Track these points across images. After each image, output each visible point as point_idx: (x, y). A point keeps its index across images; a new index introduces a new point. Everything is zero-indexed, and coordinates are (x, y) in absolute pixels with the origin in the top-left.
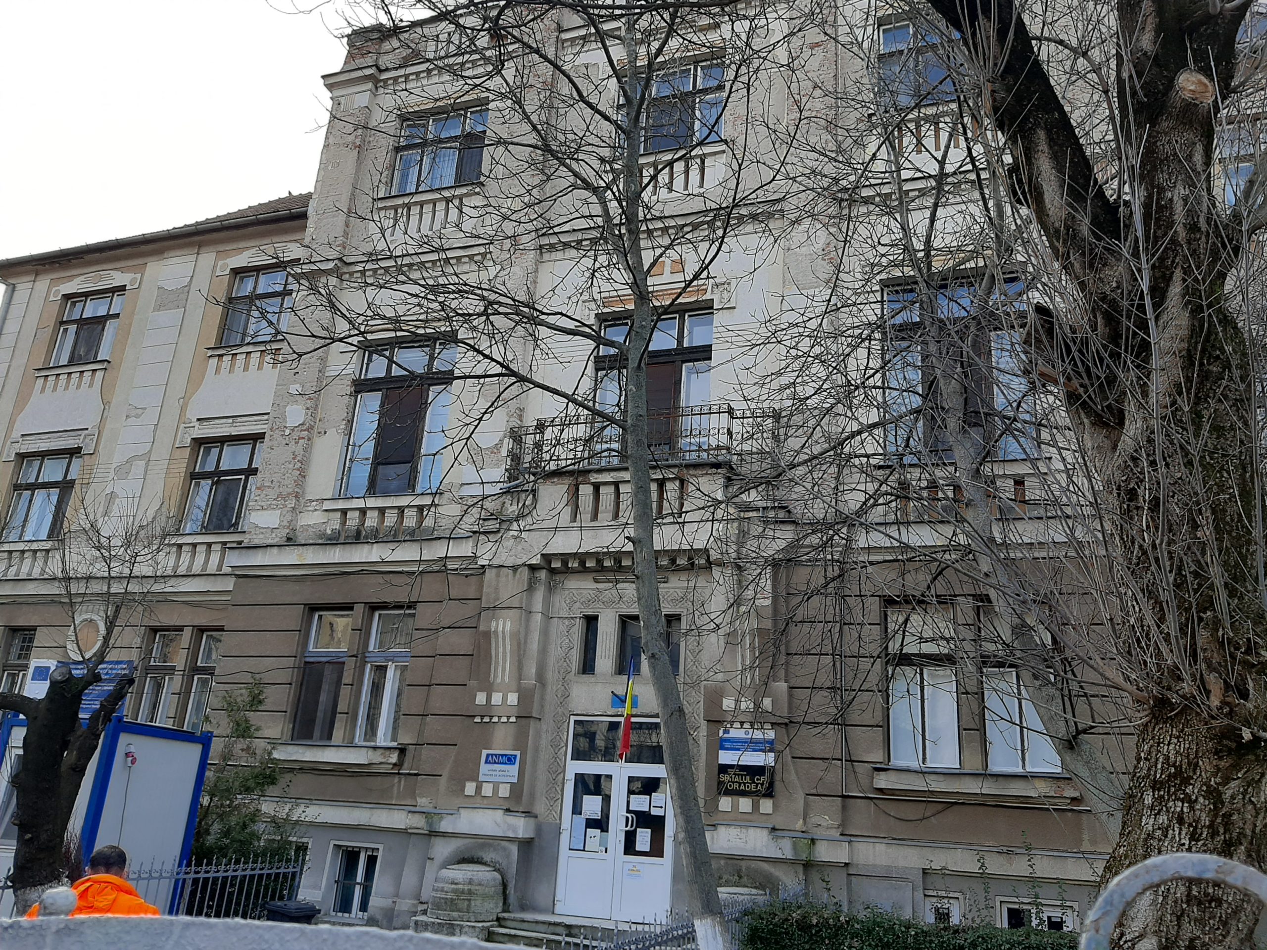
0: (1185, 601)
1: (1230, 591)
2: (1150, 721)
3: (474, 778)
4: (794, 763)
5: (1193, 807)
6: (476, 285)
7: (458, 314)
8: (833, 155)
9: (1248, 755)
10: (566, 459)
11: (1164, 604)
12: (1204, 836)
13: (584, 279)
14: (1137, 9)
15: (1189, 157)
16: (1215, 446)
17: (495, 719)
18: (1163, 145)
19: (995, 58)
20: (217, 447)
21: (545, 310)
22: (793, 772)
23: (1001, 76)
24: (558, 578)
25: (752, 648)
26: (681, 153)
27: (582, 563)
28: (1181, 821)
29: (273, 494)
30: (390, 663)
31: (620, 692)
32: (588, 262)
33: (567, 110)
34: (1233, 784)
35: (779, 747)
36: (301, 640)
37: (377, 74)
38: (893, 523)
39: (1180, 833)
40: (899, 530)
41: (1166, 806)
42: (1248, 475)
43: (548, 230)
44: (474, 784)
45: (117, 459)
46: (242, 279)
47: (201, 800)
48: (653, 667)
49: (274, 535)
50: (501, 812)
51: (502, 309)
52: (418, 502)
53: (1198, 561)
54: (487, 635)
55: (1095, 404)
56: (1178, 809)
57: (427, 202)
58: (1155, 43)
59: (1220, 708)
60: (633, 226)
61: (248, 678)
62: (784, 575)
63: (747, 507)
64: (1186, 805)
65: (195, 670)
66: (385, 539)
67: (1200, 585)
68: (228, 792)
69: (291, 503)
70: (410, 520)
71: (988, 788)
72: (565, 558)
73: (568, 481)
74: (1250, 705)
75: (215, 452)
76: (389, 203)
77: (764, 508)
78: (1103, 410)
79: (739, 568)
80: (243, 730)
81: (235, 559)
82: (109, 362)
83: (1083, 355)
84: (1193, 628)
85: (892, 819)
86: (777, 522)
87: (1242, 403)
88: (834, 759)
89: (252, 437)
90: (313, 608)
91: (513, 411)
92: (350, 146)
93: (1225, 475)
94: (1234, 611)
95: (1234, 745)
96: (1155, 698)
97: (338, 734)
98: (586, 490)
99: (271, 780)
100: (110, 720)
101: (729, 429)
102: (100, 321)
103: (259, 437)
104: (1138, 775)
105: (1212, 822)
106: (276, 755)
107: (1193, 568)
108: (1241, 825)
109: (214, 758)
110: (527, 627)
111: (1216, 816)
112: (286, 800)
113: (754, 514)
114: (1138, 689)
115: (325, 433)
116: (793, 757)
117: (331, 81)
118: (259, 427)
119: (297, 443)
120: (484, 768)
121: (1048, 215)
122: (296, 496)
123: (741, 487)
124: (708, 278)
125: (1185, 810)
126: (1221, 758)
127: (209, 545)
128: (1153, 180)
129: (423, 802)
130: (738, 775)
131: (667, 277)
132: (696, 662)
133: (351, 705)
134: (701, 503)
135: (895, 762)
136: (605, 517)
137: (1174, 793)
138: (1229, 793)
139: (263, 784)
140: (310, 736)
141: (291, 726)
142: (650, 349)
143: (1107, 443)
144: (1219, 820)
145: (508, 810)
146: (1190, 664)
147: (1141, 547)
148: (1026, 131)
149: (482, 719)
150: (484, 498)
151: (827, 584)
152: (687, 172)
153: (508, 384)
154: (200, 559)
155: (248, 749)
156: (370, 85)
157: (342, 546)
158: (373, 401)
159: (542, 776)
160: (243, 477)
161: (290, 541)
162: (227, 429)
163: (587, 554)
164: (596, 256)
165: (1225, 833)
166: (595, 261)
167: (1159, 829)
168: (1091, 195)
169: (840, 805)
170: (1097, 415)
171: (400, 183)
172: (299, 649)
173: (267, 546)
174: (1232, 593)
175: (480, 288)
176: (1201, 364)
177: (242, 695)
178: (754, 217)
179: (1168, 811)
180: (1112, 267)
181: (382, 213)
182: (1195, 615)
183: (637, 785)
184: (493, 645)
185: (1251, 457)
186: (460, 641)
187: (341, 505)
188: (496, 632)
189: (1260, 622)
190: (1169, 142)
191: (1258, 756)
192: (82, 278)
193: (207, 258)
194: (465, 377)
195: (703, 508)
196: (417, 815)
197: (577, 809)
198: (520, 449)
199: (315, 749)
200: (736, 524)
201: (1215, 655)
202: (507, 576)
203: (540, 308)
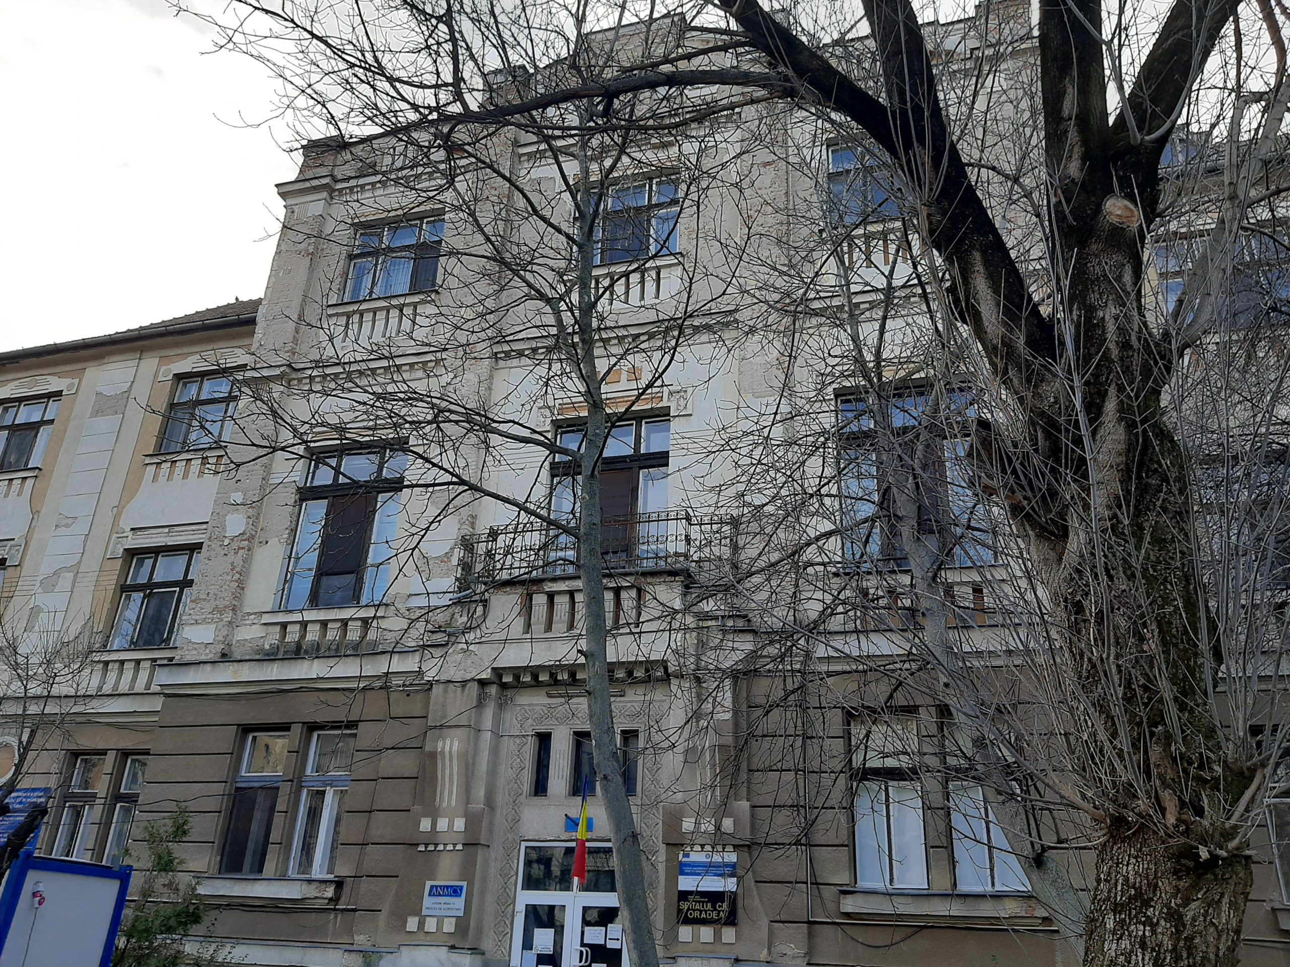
0: (1136, 715)
1: (1179, 705)
2: (1108, 841)
3: (417, 912)
4: (757, 887)
5: (1155, 931)
6: (425, 393)
7: (407, 422)
8: (785, 269)
9: (1207, 874)
10: (520, 568)
11: (1116, 719)
12: (1168, 961)
13: (539, 387)
14: (1064, 139)
15: (1119, 278)
16: (1158, 558)
17: (441, 847)
18: (1093, 266)
19: (931, 184)
20: (151, 558)
21: (496, 418)
22: (757, 897)
23: (937, 200)
24: (509, 693)
25: (713, 766)
26: (635, 266)
27: (535, 677)
28: (1143, 945)
29: (208, 607)
30: (328, 788)
31: (573, 814)
32: (542, 370)
33: (520, 223)
34: (1193, 905)
35: (741, 872)
36: (233, 763)
37: (332, 184)
38: (853, 632)
39: (1143, 959)
40: (858, 639)
41: (1127, 930)
42: (1192, 587)
43: (501, 338)
44: (417, 919)
45: (45, 570)
46: (185, 384)
47: (116, 942)
48: (605, 789)
49: (207, 651)
50: (445, 949)
51: (453, 417)
52: (363, 614)
53: (1147, 675)
54: (433, 756)
55: (1039, 516)
56: (1140, 933)
57: (381, 309)
58: (1082, 170)
59: (1176, 826)
60: (586, 337)
61: (173, 806)
62: (745, 686)
63: (706, 616)
64: (1148, 928)
65: (118, 797)
66: (327, 654)
67: (1150, 699)
68: (147, 933)
69: (228, 616)
70: (354, 634)
71: (956, 909)
72: (517, 672)
73: (520, 590)
74: (1206, 823)
75: (148, 563)
76: (341, 310)
77: (723, 617)
78: (1047, 523)
79: (698, 680)
80: (165, 864)
81: (164, 677)
82: (40, 469)
83: (1025, 468)
84: (1145, 742)
85: (860, 945)
86: (735, 631)
87: (1182, 515)
88: (797, 882)
89: (190, 547)
90: (246, 729)
91: (465, 518)
92: (302, 253)
93: (1169, 587)
94: (1185, 725)
95: (1191, 864)
96: (1111, 815)
97: (270, 867)
98: (540, 600)
99: (195, 918)
100: (17, 856)
101: (686, 536)
102: (34, 427)
103: (197, 547)
104: (1098, 897)
105: (1175, 947)
106: (201, 890)
107: (1142, 681)
108: (1204, 949)
109: (133, 894)
110: (476, 745)
111: (1178, 939)
112: (210, 940)
113: (713, 623)
114: (1094, 807)
115: (267, 542)
116: (757, 882)
117: (285, 190)
118: (196, 536)
119: (236, 553)
120: (428, 901)
121: (986, 332)
122: (233, 609)
123: (699, 596)
124: (662, 386)
125: (1147, 934)
126: (1180, 878)
127: (138, 662)
128: (1085, 300)
129: (361, 940)
130: (699, 902)
131: (624, 384)
132: (655, 780)
133: (285, 835)
134: (657, 614)
135: (862, 884)
136: (560, 626)
137: (1136, 916)
138: (1190, 915)
139: (186, 924)
140: (239, 869)
141: (219, 858)
142: (604, 455)
143: (1052, 555)
144: (1182, 943)
145: (453, 947)
146: (1144, 781)
147: (1090, 660)
148: (963, 253)
149: (426, 848)
150: (431, 609)
151: (786, 697)
152: (642, 282)
153: (458, 492)
154: (128, 675)
155: (169, 885)
156: (324, 194)
157: (280, 662)
158: (318, 509)
159: (490, 906)
160: (178, 589)
161: (225, 657)
162: (163, 539)
163: (541, 667)
164: (550, 364)
165: (1188, 958)
166: (550, 369)
167: (1122, 954)
168: (1024, 314)
169: (806, 932)
170: (1042, 528)
171: (354, 290)
172: (231, 774)
173: (200, 663)
174: (1182, 707)
175: (429, 397)
176: (1139, 477)
177: (166, 826)
178: (708, 328)
179: (1130, 935)
180: (1050, 382)
181: (333, 320)
182: (1147, 730)
183: (593, 916)
184: (439, 767)
185: (1193, 569)
186: (405, 763)
187: (281, 618)
188: (442, 752)
189: (1212, 736)
190: (1099, 263)
191: (1216, 876)
192: (17, 383)
193: (150, 364)
194: (412, 486)
195: (659, 618)
196: (353, 955)
197: (527, 944)
198: (472, 557)
199: (244, 883)
200: (694, 634)
201: (1169, 771)
202: (455, 691)
203: (491, 416)
